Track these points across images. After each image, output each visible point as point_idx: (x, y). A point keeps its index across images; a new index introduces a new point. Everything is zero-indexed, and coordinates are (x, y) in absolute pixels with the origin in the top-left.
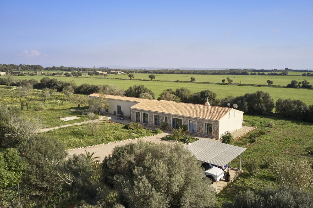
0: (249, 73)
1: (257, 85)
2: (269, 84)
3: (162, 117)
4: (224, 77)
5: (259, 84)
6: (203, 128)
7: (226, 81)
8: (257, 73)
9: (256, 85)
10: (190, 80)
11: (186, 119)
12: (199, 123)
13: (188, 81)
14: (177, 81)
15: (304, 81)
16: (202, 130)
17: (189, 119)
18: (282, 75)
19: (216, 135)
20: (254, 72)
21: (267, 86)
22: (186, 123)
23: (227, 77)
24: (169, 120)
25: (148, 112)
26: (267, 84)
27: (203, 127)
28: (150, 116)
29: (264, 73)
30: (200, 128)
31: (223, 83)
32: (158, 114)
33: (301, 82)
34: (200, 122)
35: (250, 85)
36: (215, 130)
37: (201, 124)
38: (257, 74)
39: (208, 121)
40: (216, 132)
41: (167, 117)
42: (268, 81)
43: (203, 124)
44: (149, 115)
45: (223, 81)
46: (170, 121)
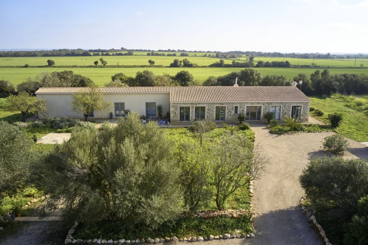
0: (92, 53)
1: (139, 66)
2: (151, 64)
3: (231, 107)
4: (97, 58)
5: (140, 65)
6: (289, 113)
7: (100, 63)
8: (100, 53)
9: (137, 66)
10: (47, 64)
11: (267, 106)
12: (285, 107)
13: (44, 65)
14: (26, 66)
15: (184, 60)
16: (289, 114)
17: (272, 104)
18: (127, 55)
19: (305, 118)
20: (97, 53)
21: (149, 66)
22: (266, 110)
23: (100, 58)
24: (241, 109)
25: (205, 104)
26: (149, 64)
27: (290, 111)
28: (208, 110)
29: (108, 53)
30: (286, 113)
31: (95, 65)
32: (223, 105)
33: (182, 60)
34: (286, 105)
35: (131, 66)
36: (304, 112)
37: (287, 108)
38: (100, 55)
39: (297, 103)
40: (305, 115)
41: (239, 106)
42: (150, 61)
43: (290, 108)
44: (207, 108)
45: (96, 63)
46: (244, 110)
